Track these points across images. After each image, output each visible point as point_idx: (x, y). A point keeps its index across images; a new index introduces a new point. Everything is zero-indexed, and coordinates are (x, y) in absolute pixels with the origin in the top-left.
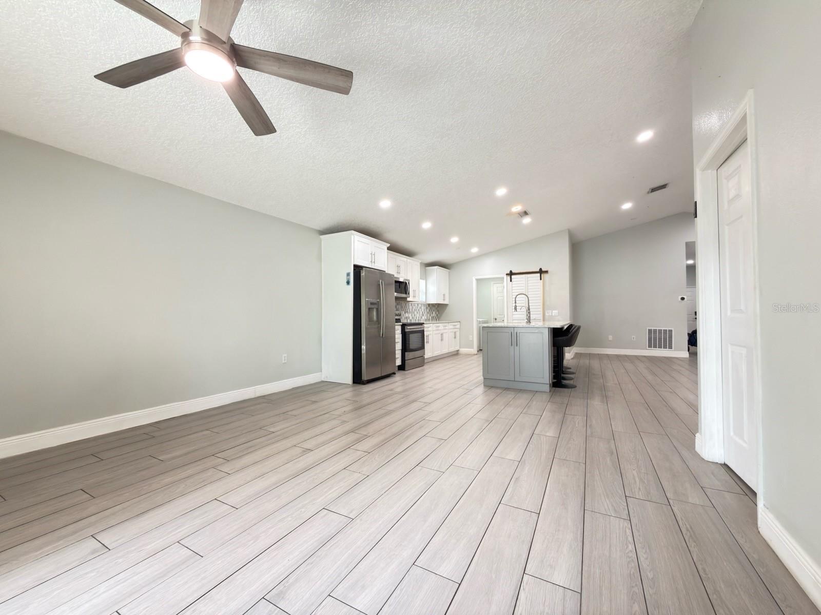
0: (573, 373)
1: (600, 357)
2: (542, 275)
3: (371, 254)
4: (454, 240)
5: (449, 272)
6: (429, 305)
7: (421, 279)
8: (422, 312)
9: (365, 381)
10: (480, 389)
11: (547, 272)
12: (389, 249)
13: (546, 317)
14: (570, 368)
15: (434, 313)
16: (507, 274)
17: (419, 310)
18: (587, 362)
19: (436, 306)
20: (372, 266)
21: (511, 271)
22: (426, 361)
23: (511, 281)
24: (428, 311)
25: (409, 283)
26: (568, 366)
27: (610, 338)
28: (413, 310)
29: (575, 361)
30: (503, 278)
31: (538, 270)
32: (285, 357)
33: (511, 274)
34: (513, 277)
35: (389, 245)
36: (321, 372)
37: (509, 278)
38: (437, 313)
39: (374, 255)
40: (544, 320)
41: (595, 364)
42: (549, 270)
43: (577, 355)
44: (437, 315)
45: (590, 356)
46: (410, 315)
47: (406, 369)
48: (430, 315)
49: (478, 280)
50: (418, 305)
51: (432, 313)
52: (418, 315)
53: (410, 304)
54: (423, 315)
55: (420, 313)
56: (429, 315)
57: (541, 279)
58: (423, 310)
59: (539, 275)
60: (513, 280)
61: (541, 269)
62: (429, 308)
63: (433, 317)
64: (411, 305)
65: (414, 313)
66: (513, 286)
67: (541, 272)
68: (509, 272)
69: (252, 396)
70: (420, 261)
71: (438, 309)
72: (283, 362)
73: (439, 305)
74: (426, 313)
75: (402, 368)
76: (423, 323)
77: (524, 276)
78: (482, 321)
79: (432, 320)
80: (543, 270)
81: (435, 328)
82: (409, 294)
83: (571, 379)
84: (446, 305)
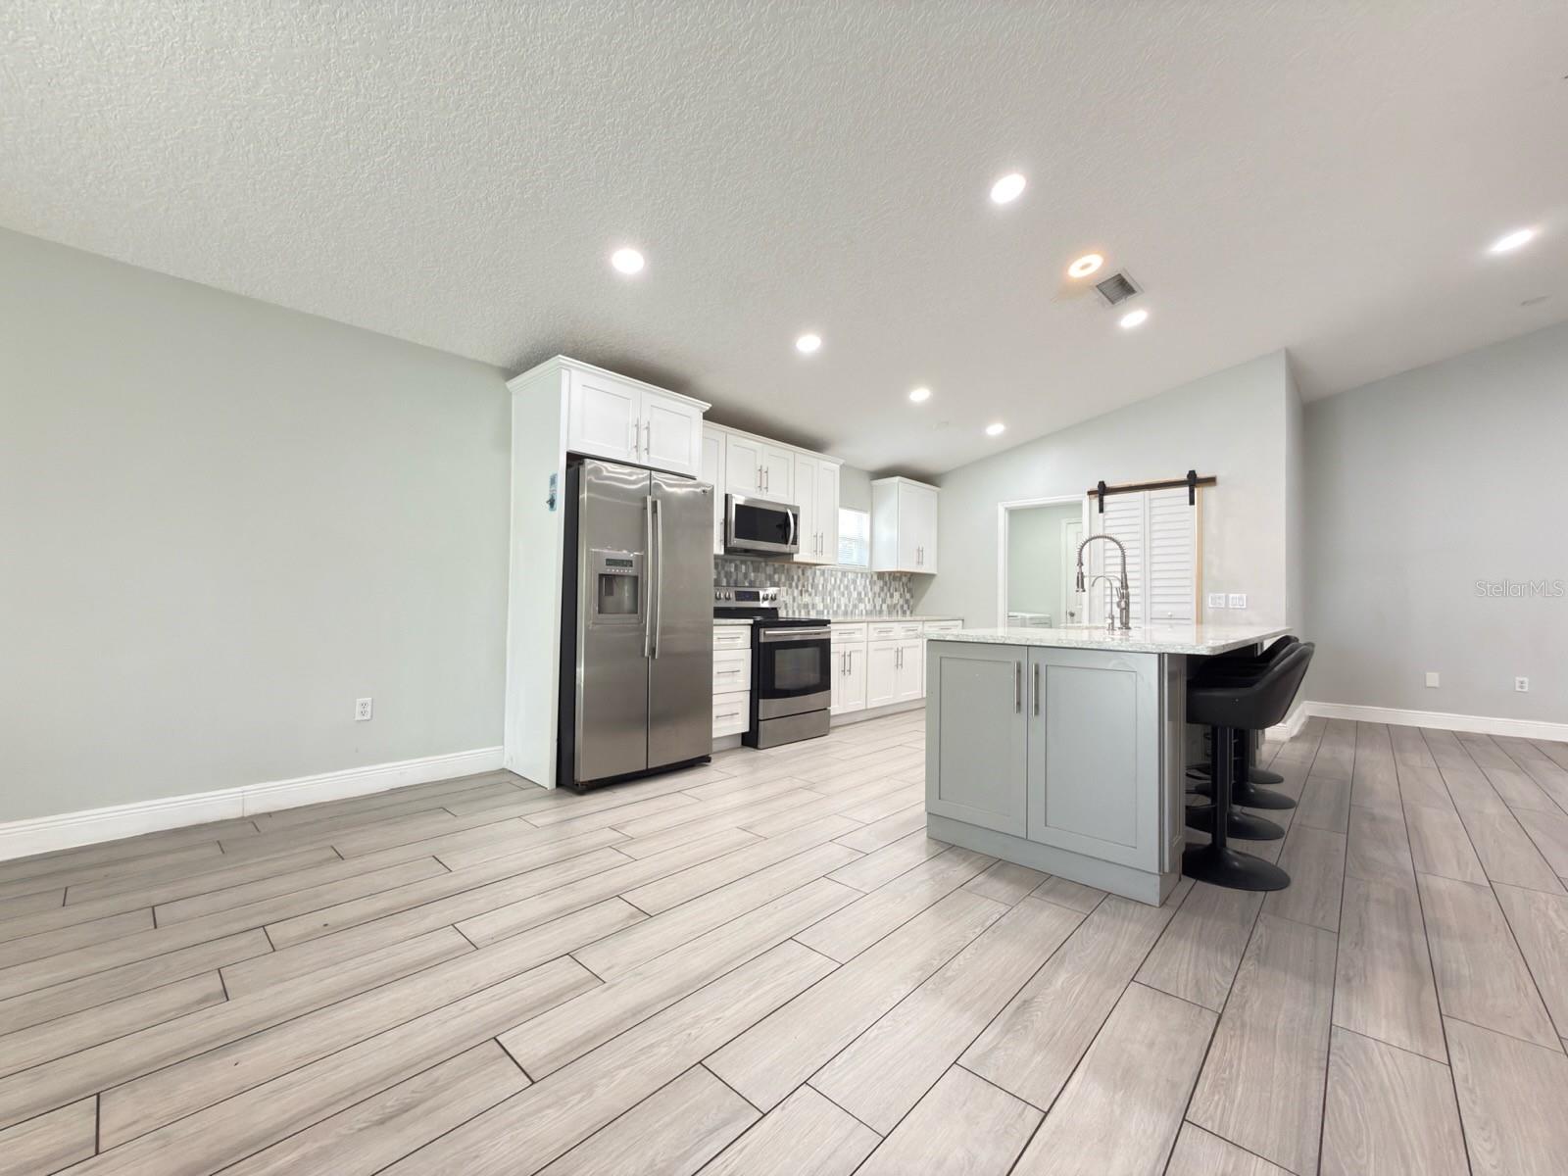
0: (1284, 804)
1: (1394, 737)
2: (1196, 490)
3: (637, 426)
4: (920, 395)
5: (938, 494)
6: (881, 575)
7: (841, 506)
8: (859, 594)
9: (583, 783)
10: (914, 851)
11: (1211, 481)
12: (708, 416)
13: (1209, 612)
14: (1278, 780)
15: (897, 595)
16: (1090, 493)
17: (847, 587)
18: (1346, 754)
19: (904, 579)
20: (639, 458)
21: (1102, 484)
22: (833, 723)
23: (1101, 510)
24: (877, 589)
25: (795, 517)
26: (1272, 770)
27: (1433, 679)
28: (829, 587)
29: (1302, 748)
30: (1079, 505)
31: (1184, 477)
32: (364, 705)
33: (1102, 491)
34: (1107, 498)
35: (707, 406)
36: (503, 744)
37: (1096, 502)
38: (908, 596)
39: (648, 428)
40: (1200, 621)
41: (1378, 770)
42: (1220, 475)
43: (1317, 728)
44: (907, 601)
45: (1360, 731)
46: (818, 600)
47: (759, 746)
48: (884, 601)
49: (1013, 513)
50: (844, 574)
51: (892, 596)
52: (844, 601)
53: (818, 572)
54: (860, 600)
55: (850, 594)
56: (879, 601)
57: (1192, 502)
58: (860, 589)
59: (1186, 490)
60: (1105, 509)
61: (1192, 474)
62: (881, 583)
63: (895, 606)
64: (823, 573)
65: (830, 594)
66: (1108, 523)
67: (1193, 481)
68: (1095, 487)
69: (232, 812)
70: (842, 461)
71: (910, 585)
72: (358, 717)
73: (912, 577)
74: (870, 595)
75: (750, 740)
76: (829, 622)
77: (1140, 494)
78: (1031, 619)
79: (890, 613)
80: (1200, 475)
81: (874, 635)
82: (795, 542)
83: (1273, 833)
84: (930, 577)
